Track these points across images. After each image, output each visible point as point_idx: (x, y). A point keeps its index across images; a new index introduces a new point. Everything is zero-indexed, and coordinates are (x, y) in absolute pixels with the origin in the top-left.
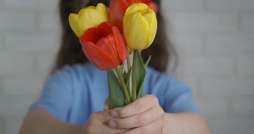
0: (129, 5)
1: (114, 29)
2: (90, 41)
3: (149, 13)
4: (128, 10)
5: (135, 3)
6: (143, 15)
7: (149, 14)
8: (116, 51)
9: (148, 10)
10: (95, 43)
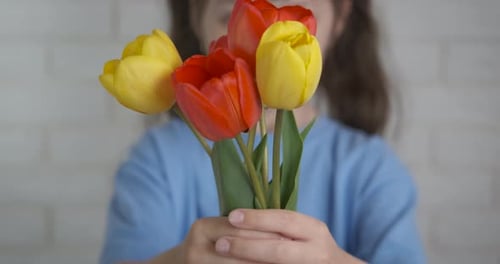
0: (268, 26)
1: (239, 63)
2: (189, 82)
3: (307, 43)
4: (265, 35)
5: (279, 20)
6: (293, 47)
7: (306, 46)
8: (238, 109)
9: (305, 36)
10: (199, 88)
